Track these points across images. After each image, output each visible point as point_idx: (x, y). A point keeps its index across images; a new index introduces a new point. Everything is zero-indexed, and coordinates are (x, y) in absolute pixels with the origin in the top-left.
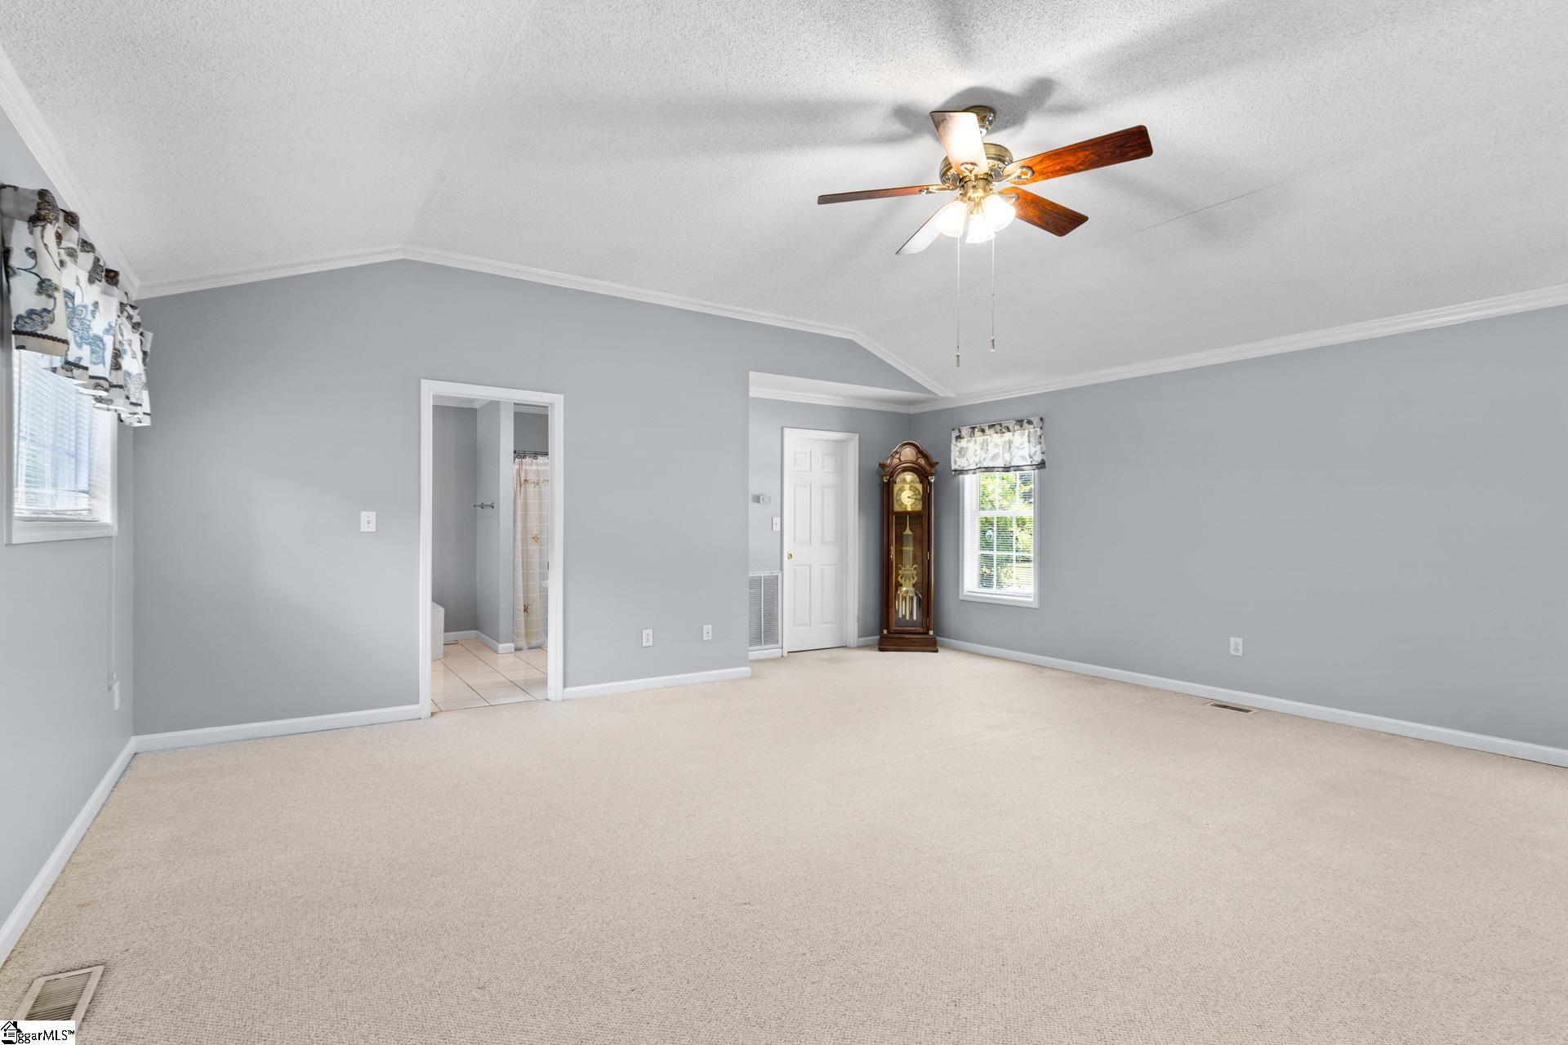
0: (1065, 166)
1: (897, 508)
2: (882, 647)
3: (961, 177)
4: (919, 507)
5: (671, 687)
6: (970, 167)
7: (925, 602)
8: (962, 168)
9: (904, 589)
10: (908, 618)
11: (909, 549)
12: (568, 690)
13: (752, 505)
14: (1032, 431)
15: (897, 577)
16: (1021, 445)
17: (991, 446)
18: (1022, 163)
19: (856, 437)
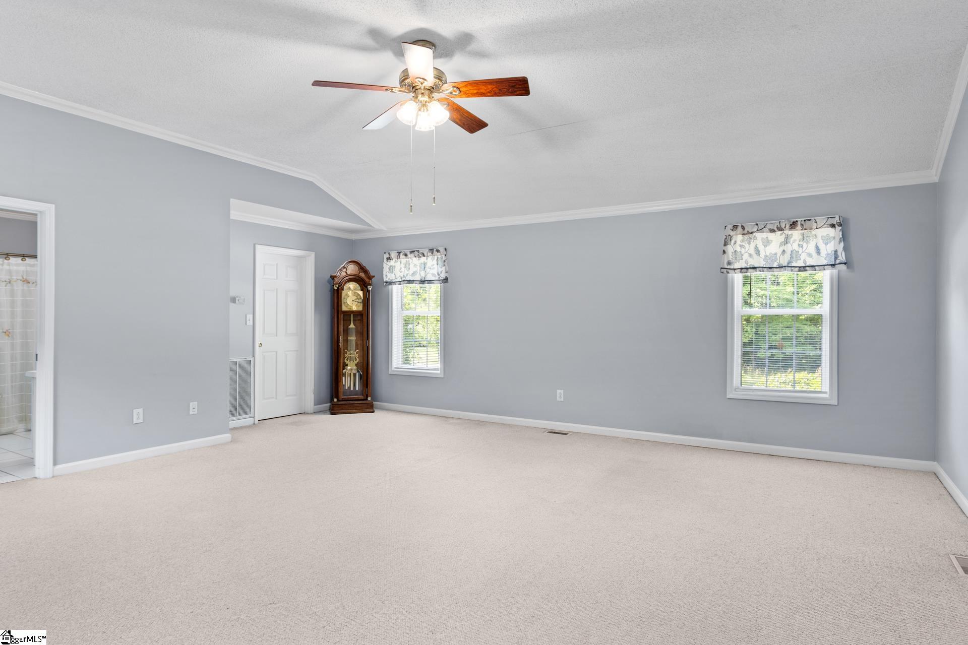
0: (479, 91)
1: (344, 308)
2: (333, 411)
3: (414, 85)
4: (361, 309)
5: (159, 456)
6: (421, 80)
7: (365, 378)
8: (417, 80)
9: (349, 368)
10: (352, 389)
11: (353, 338)
12: (58, 467)
13: (232, 305)
14: (439, 256)
15: (344, 359)
16: (432, 266)
17: (411, 266)
18: (454, 85)
19: (313, 255)
